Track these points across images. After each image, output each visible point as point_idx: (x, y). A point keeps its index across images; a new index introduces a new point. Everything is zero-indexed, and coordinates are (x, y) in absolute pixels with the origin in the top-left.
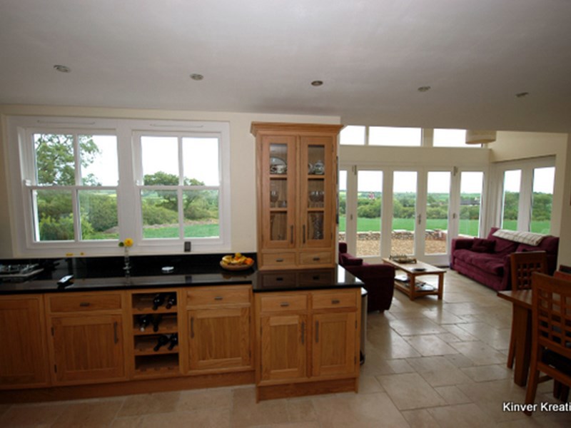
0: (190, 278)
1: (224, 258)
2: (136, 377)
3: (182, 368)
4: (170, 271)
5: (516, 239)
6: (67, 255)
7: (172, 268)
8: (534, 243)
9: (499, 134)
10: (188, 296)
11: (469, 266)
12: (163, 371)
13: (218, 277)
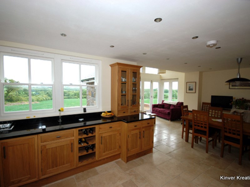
0: (86, 123)
1: (103, 113)
2: (80, 165)
3: (97, 158)
4: (82, 120)
5: (170, 103)
6: (27, 118)
7: (83, 119)
8: (176, 104)
9: (167, 71)
10: (100, 128)
11: (158, 113)
12: (90, 160)
13: (101, 121)
